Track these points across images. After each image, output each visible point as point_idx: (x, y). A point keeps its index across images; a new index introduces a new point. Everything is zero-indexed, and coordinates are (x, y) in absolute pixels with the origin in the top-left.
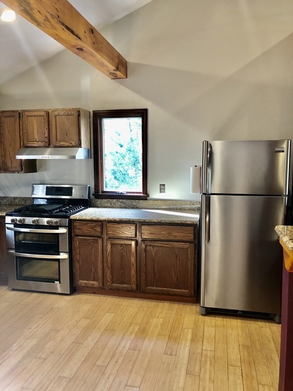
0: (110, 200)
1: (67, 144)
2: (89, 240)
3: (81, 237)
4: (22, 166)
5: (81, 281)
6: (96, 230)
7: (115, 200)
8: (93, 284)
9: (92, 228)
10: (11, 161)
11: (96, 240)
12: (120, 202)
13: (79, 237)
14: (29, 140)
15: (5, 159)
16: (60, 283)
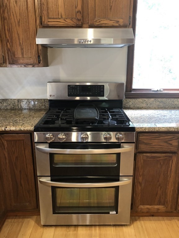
0: (146, 100)
1: (111, 23)
2: (160, 157)
3: (148, 155)
4: (39, 56)
5: (142, 207)
6: (171, 144)
7: (153, 99)
8: (158, 209)
9: (166, 142)
10: (22, 49)
11: (170, 156)
12: (158, 101)
13: (145, 154)
14: (50, 17)
15: (12, 46)
16: (117, 213)
